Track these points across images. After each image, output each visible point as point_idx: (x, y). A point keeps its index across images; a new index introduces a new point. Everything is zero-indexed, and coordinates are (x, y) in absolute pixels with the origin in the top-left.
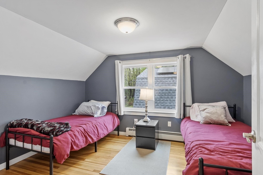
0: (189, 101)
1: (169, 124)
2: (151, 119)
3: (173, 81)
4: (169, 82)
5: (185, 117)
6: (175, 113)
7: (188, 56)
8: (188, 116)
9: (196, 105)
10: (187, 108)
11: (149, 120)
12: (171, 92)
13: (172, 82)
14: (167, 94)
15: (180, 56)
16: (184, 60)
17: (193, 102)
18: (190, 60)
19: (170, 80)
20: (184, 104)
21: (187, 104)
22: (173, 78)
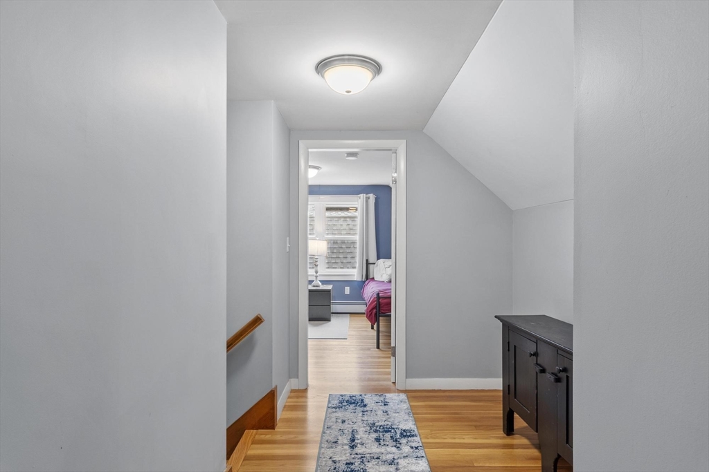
0: (373, 258)
1: (347, 290)
2: (322, 284)
3: (349, 225)
4: (339, 227)
5: (368, 278)
6: (355, 274)
7: (372, 197)
8: (371, 277)
9: (381, 261)
10: (371, 266)
11: (320, 284)
12: (344, 246)
13: (345, 227)
14: (335, 251)
15: (362, 195)
16: (367, 202)
17: (378, 258)
18: (374, 201)
19: (341, 222)
20: (367, 261)
21: (371, 261)
22: (348, 219)
